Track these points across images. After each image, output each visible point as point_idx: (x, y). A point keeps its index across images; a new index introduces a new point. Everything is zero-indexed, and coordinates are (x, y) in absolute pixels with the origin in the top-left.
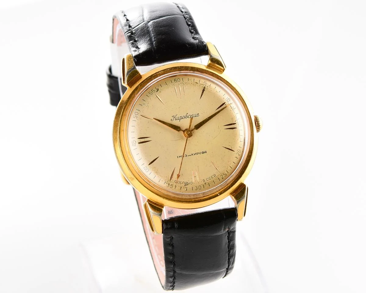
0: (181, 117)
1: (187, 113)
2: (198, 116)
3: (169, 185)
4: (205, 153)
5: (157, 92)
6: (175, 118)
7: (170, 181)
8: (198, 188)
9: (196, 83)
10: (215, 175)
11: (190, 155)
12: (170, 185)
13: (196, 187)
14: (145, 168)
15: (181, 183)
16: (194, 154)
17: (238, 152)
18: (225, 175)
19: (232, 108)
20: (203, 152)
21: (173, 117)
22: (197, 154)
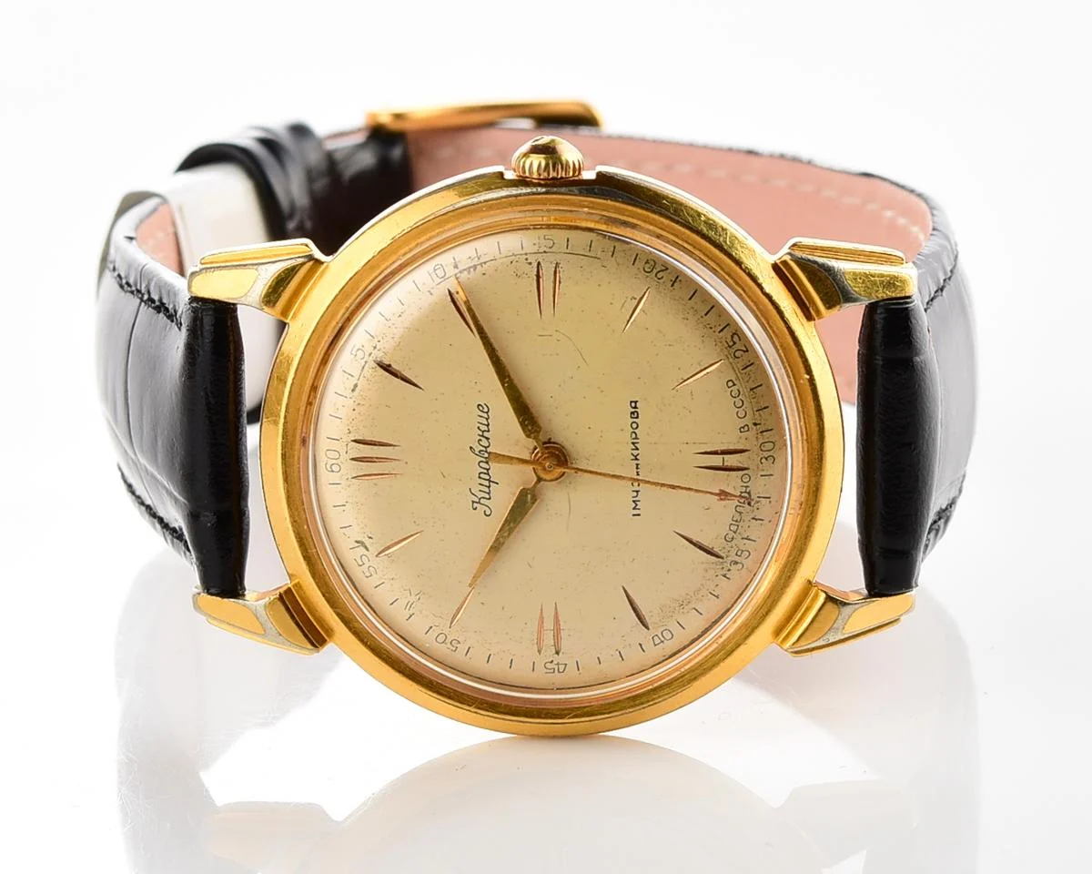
0: (482, 475)
1: (471, 448)
2: (486, 410)
3: (736, 563)
4: (635, 407)
5: (367, 549)
6: (482, 501)
7: (722, 558)
8: (766, 454)
9: (353, 390)
10: (730, 384)
11: (637, 465)
12: (737, 559)
13: (764, 460)
14: (657, 641)
15: (737, 517)
16: (635, 452)
17: (655, 271)
18: (736, 339)
19: (475, 267)
20: (632, 413)
21: (475, 505)
22: (636, 438)
